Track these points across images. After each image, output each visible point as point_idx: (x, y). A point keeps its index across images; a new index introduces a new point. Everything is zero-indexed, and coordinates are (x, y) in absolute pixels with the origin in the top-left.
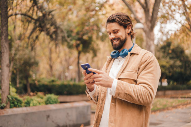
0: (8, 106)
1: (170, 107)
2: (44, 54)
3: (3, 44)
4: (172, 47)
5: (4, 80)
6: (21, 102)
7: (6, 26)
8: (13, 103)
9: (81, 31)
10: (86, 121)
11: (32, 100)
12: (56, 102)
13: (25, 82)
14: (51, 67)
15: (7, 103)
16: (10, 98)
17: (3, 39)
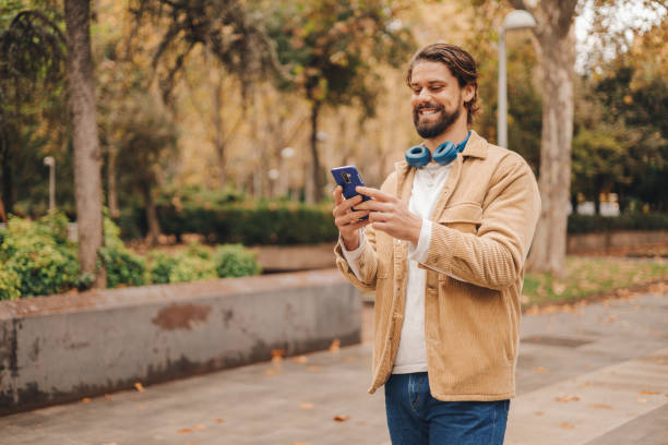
0: (102, 281)
1: (623, 288)
2: (198, 107)
3: (77, 86)
4: (634, 86)
5: (85, 201)
6: (140, 269)
7: (83, 30)
8: (117, 271)
9: (322, 34)
10: (349, 330)
11: (175, 262)
12: (251, 272)
13: (140, 200)
14: (221, 151)
15: (97, 273)
16: (108, 258)
17: (76, 72)
